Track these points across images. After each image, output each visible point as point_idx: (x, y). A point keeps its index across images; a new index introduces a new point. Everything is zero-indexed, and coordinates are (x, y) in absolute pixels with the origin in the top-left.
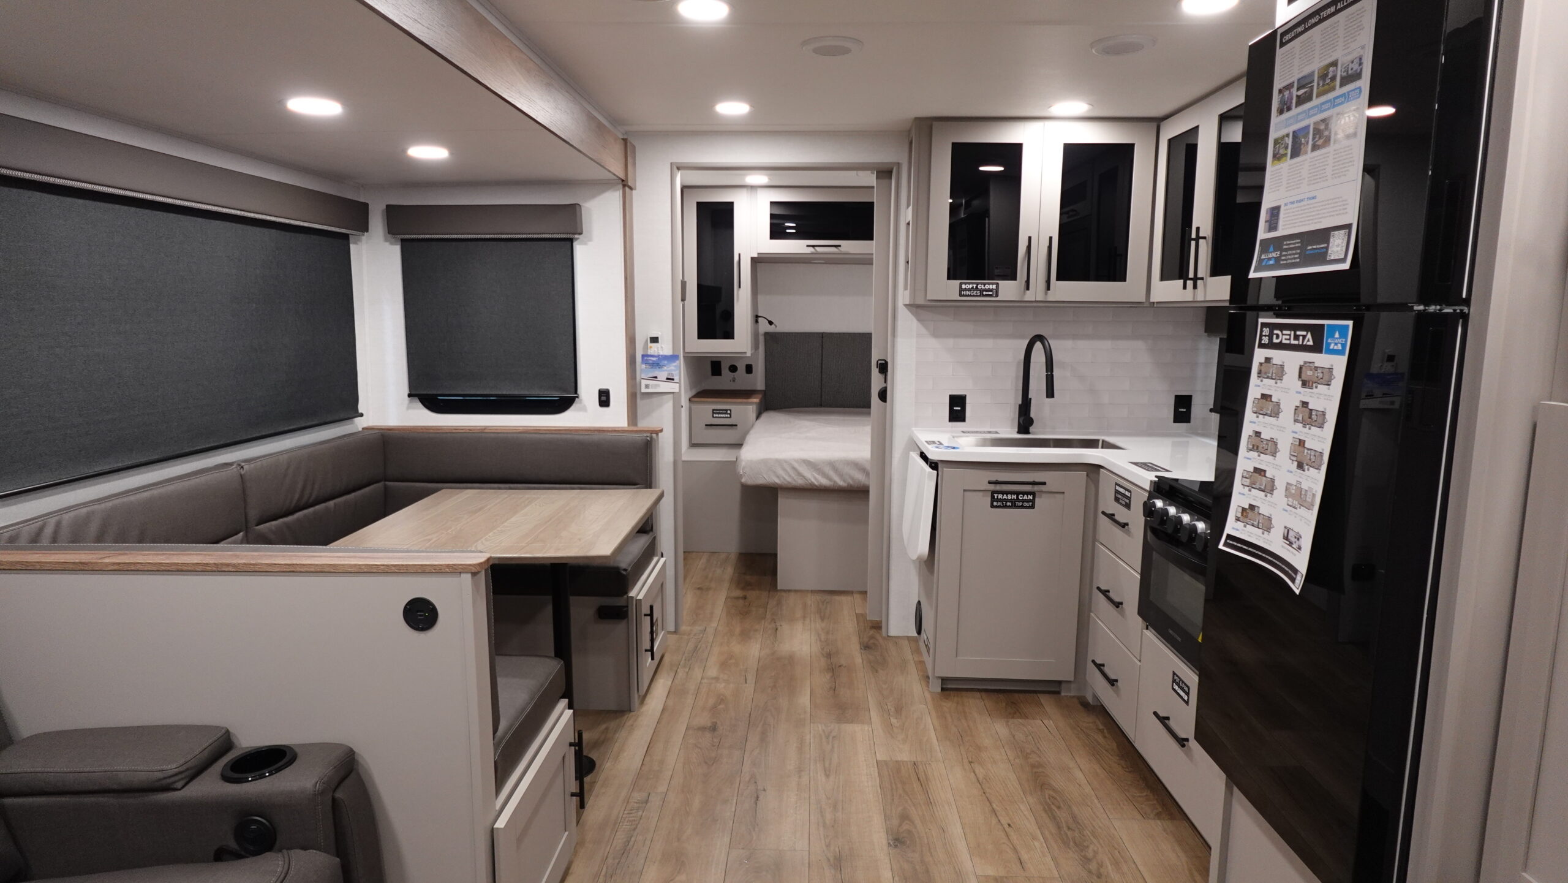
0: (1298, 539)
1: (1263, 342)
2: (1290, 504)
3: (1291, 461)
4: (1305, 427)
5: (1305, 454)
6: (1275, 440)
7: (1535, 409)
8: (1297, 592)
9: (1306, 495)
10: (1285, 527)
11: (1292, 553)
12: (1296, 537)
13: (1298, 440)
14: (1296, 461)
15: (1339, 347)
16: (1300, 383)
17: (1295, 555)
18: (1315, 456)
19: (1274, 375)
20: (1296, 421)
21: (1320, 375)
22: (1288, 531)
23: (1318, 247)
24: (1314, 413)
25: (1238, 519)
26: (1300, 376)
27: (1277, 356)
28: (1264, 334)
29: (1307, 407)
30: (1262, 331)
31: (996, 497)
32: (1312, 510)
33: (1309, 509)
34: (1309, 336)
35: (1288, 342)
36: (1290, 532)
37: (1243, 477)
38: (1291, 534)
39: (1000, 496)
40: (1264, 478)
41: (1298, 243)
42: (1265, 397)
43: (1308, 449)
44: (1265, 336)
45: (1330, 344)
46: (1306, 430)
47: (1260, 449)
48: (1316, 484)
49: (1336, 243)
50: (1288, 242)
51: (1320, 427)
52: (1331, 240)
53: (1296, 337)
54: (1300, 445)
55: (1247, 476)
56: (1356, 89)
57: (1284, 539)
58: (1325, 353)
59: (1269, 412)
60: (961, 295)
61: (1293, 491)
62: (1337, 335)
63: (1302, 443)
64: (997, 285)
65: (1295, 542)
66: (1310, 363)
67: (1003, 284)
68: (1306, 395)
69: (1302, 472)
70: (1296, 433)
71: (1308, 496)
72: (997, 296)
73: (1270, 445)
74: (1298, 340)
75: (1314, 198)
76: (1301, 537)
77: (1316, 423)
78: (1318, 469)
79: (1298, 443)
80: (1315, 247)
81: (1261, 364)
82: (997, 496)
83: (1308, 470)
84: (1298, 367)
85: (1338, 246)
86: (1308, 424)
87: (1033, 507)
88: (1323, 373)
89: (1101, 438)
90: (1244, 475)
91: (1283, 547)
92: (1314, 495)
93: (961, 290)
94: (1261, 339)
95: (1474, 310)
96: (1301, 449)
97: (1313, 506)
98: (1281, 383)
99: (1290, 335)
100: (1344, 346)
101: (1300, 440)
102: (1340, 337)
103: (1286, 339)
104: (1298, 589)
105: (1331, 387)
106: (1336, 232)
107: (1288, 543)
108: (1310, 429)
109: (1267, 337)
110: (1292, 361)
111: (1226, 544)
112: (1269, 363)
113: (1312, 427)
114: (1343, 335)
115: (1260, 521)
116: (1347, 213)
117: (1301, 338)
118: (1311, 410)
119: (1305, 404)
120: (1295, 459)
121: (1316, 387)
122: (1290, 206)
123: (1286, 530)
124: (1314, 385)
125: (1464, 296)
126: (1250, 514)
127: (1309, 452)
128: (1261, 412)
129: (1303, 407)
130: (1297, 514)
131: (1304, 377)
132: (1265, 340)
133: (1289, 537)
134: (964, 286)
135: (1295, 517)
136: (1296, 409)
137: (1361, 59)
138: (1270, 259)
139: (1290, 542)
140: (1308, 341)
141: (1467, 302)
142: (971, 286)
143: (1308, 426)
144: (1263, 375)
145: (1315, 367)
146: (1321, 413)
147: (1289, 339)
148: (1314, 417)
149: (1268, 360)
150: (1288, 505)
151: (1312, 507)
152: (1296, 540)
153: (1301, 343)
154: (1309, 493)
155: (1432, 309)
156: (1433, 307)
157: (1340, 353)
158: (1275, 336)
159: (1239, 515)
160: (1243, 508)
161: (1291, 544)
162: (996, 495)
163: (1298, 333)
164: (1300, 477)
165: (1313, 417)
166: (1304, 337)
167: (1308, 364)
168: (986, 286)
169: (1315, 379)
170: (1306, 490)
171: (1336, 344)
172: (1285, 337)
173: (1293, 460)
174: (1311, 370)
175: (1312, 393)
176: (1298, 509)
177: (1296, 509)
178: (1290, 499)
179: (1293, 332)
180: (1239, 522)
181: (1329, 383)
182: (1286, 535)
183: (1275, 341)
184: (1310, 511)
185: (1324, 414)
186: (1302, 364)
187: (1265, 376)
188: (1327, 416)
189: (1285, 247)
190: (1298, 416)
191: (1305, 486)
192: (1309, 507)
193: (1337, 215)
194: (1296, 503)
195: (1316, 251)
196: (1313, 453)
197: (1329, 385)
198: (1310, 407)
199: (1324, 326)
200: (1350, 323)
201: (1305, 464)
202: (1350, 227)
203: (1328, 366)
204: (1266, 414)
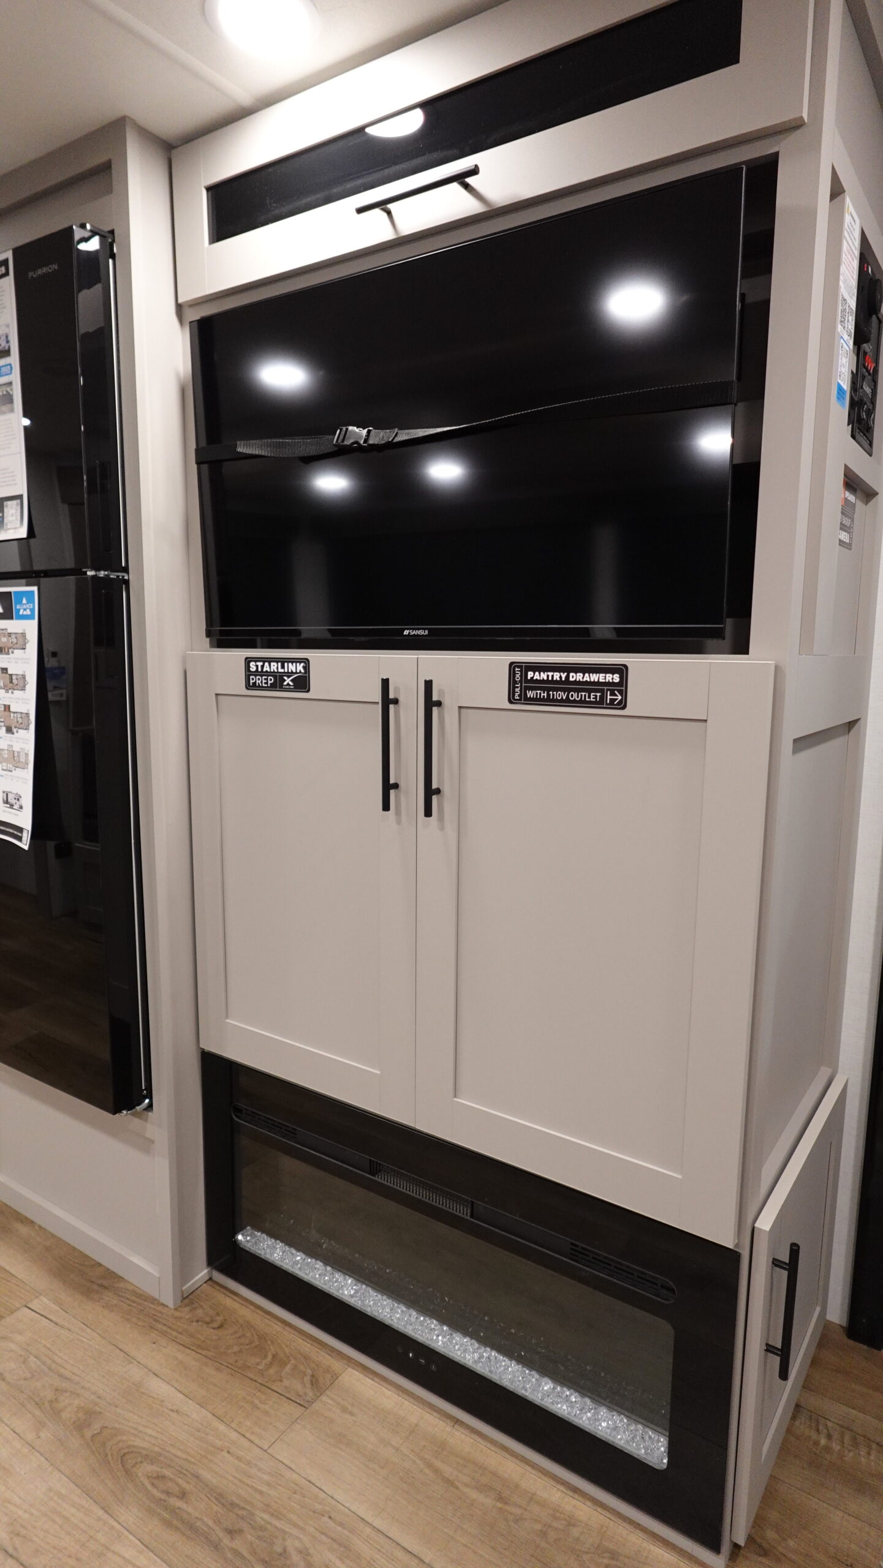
0: (18, 800)
2: (5, 768)
4: (8, 692)
5: (12, 717)
7: (184, 659)
8: (26, 848)
9: (19, 756)
10: (4, 792)
11: (15, 814)
12: (15, 799)
13: (3, 706)
14: (4, 726)
15: (28, 612)
17: (17, 815)
18: (22, 718)
21: (15, 641)
22: (7, 794)
24: (14, 677)
29: (7, 672)
32: (27, 768)
33: (24, 769)
36: (9, 795)
38: (10, 797)
43: (14, 713)
45: (19, 610)
46: (9, 695)
48: (27, 743)
49: (10, 513)
51: (22, 690)
52: (5, 510)
54: (5, 710)
56: (8, 365)
57: (4, 803)
58: (16, 619)
61: (6, 756)
62: (24, 601)
63: (7, 708)
65: (16, 803)
66: (3, 630)
68: (5, 661)
69: (12, 736)
71: (21, 757)
76: (20, 797)
77: (18, 687)
78: (27, 729)
79: (3, 709)
83: (17, 732)
85: (12, 515)
86: (10, 689)
88: (16, 638)
91: (4, 811)
92: (27, 755)
95: (132, 577)
96: (7, 713)
97: (27, 764)
100: (32, 610)
101: (4, 705)
102: (28, 603)
104: (26, 845)
105: (26, 650)
106: (8, 502)
107: (8, 806)
108: (12, 693)
113: (15, 691)
114: (30, 600)
116: (16, 484)
118: (11, 675)
119: (4, 670)
120: (3, 724)
121: (13, 653)
123: (5, 795)
124: (10, 651)
125: (123, 565)
127: (15, 715)
129: (3, 673)
130: (13, 776)
133: (9, 800)
135: (12, 779)
137: (7, 337)
139: (11, 805)
141: (126, 570)
143: (10, 691)
145: (8, 633)
146: (21, 676)
148: (15, 681)
150: (3, 770)
151: (26, 766)
152: (16, 801)
154: (21, 754)
155: (102, 574)
156: (102, 572)
157: (30, 617)
161: (12, 806)
164: (11, 741)
165: (13, 681)
169: (10, 645)
170: (18, 752)
171: (25, 610)
173: (1, 726)
174: (5, 636)
175: (10, 658)
176: (13, 771)
177: (11, 771)
178: (4, 764)
181: (24, 647)
182: (5, 799)
184: (26, 770)
185: (24, 677)
188: (27, 678)
191: (16, 748)
192: (24, 767)
193: (7, 486)
194: (10, 766)
196: (19, 716)
197: (24, 649)
198: (10, 672)
199: (10, 593)
200: (35, 589)
201: (13, 728)
202: (20, 497)
203: (20, 631)
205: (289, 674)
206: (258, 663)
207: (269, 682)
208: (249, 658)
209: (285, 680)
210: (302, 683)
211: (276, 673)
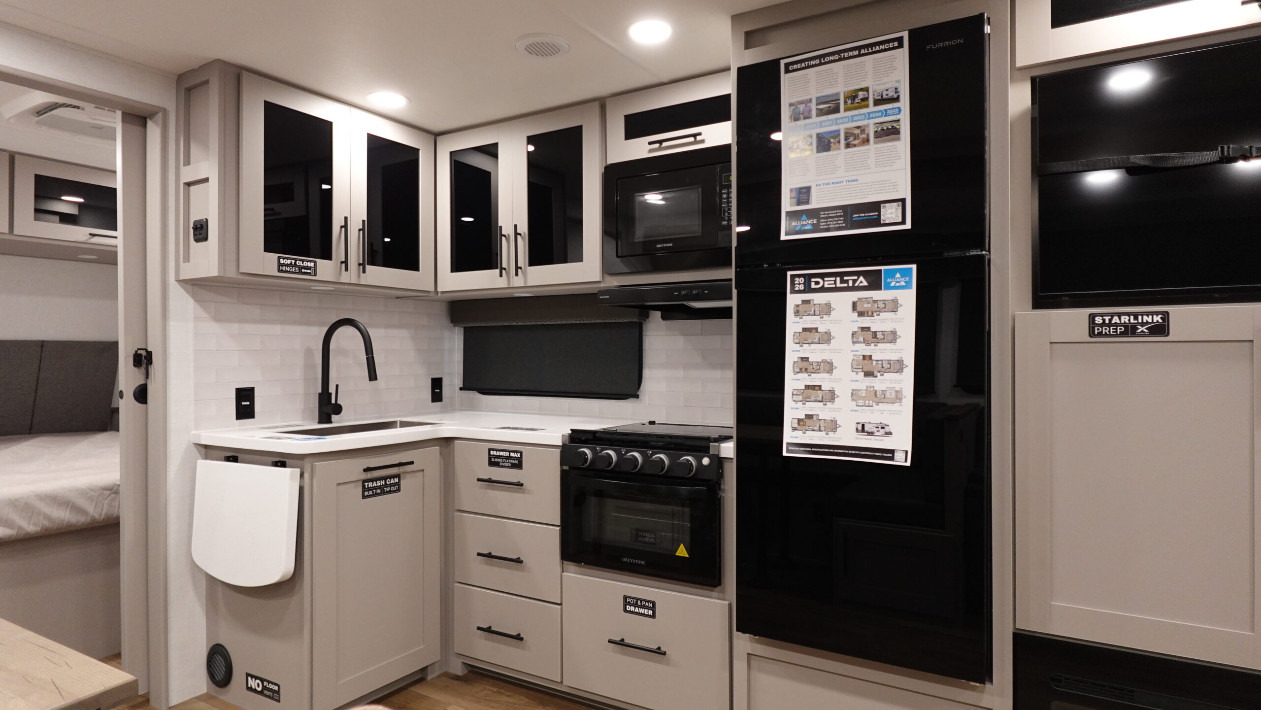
0: (886, 428)
1: (797, 289)
3: (855, 373)
4: (869, 345)
5: (875, 364)
6: (829, 361)
7: (1013, 318)
8: (907, 464)
9: (888, 393)
10: (858, 423)
11: (881, 440)
12: (881, 428)
13: (861, 356)
14: (862, 371)
15: (902, 283)
16: (856, 314)
17: (886, 441)
18: (891, 363)
19: (817, 312)
20: (855, 342)
21: (882, 306)
22: (863, 424)
23: (868, 215)
24: (879, 333)
25: (794, 429)
26: (854, 309)
27: (820, 297)
28: (797, 283)
29: (869, 331)
30: (793, 281)
31: (366, 487)
32: (900, 403)
33: (894, 403)
36: (867, 425)
37: (793, 395)
38: (869, 426)
39: (370, 484)
40: (819, 392)
41: (839, 213)
42: (810, 330)
43: (879, 360)
44: (800, 284)
45: (890, 283)
46: (871, 347)
47: (809, 370)
48: (899, 383)
49: (888, 212)
50: (827, 213)
51: (890, 343)
52: (883, 209)
54: (864, 359)
55: (798, 393)
56: (895, 108)
57: (858, 432)
58: (884, 290)
59: (817, 341)
60: (279, 271)
61: (865, 394)
62: (898, 276)
63: (867, 357)
64: (315, 262)
65: (881, 431)
66: (866, 298)
67: (319, 262)
68: (866, 322)
69: (875, 378)
70: (857, 351)
71: (892, 394)
72: (315, 275)
73: (822, 365)
75: (857, 180)
76: (890, 425)
77: (885, 340)
78: (900, 372)
79: (861, 359)
80: (863, 215)
81: (798, 306)
82: (368, 485)
83: (884, 375)
84: (852, 303)
85: (892, 213)
86: (872, 343)
87: (398, 490)
88: (884, 304)
89: (398, 419)
90: (795, 393)
91: (858, 438)
92: (897, 392)
93: (280, 265)
94: (793, 287)
95: (993, 256)
96: (867, 361)
97: (899, 399)
98: (829, 317)
100: (909, 282)
101: (863, 356)
102: (903, 277)
104: (905, 462)
105: (898, 312)
106: (887, 204)
107: (866, 434)
108: (876, 346)
109: (803, 285)
110: (841, 299)
111: (788, 451)
112: (811, 303)
113: (880, 344)
114: (906, 275)
115: (821, 425)
116: (897, 191)
118: (875, 332)
119: (865, 329)
120: (860, 370)
121: (879, 315)
122: (824, 187)
123: (860, 425)
124: (875, 314)
125: (986, 245)
126: (808, 422)
127: (880, 362)
128: (806, 342)
129: (863, 331)
130: (874, 410)
131: (859, 309)
132: (800, 287)
133: (867, 429)
134: (282, 261)
135: (872, 412)
136: (853, 334)
137: (898, 89)
139: (870, 433)
140: (861, 282)
141: (988, 249)
142: (289, 262)
144: (801, 313)
145: (873, 301)
146: (892, 332)
147: (835, 283)
148: (880, 336)
149: (808, 302)
150: (859, 406)
152: (884, 429)
154: (891, 391)
157: (905, 287)
159: (796, 425)
160: (798, 419)
162: (366, 484)
164: (872, 382)
165: (878, 336)
167: (864, 300)
168: (304, 263)
169: (875, 309)
170: (883, 391)
171: (898, 282)
173: (857, 372)
174: (868, 303)
175: (874, 319)
176: (875, 406)
177: (871, 406)
178: (861, 401)
180: (796, 431)
181: (895, 310)
182: (861, 428)
184: (897, 404)
185: (896, 332)
186: (856, 300)
188: (898, 334)
189: (823, 216)
190: (858, 339)
191: (883, 388)
192: (897, 401)
193: (885, 192)
194: (870, 402)
195: (866, 218)
196: (885, 362)
198: (872, 330)
199: (880, 270)
200: (913, 266)
201: (875, 372)
202: (903, 201)
203: (891, 298)
204: (813, 343)
205: (1143, 324)
206: (1104, 318)
207: (1119, 331)
208: (1095, 314)
209: (1138, 329)
210: (1160, 330)
211: (1127, 323)
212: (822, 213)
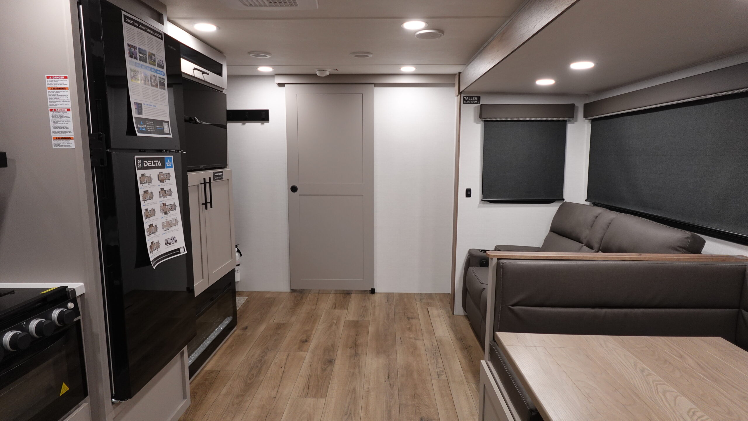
0: (175, 238)
1: (139, 167)
2: (165, 230)
3: (162, 214)
6: (153, 209)
11: (173, 246)
15: (170, 165)
16: (159, 181)
18: (173, 206)
19: (147, 181)
20: (160, 197)
21: (166, 177)
23: (160, 127)
25: (151, 252)
26: (158, 179)
27: (147, 172)
28: (138, 163)
29: (163, 190)
30: (137, 162)
32: (177, 225)
34: (159, 162)
35: (151, 165)
37: (147, 232)
38: (169, 240)
40: (153, 227)
41: (153, 123)
42: (146, 192)
43: (167, 205)
44: (140, 164)
45: (166, 164)
46: (165, 199)
47: (148, 216)
50: (148, 122)
51: (170, 195)
52: (164, 125)
53: (154, 163)
54: (164, 206)
55: (148, 230)
56: (162, 72)
57: (166, 245)
58: (165, 168)
59: (148, 198)
61: (166, 224)
62: (169, 161)
66: (161, 173)
68: (162, 186)
69: (168, 215)
70: (161, 202)
71: (173, 222)
73: (152, 212)
74: (155, 164)
75: (155, 106)
77: (168, 195)
78: (175, 210)
79: (163, 205)
80: (159, 127)
81: (140, 177)
85: (166, 128)
86: (165, 196)
91: (166, 248)
92: (176, 219)
94: (137, 166)
97: (177, 223)
98: (151, 184)
99: (151, 162)
100: (172, 164)
102: (170, 161)
103: (150, 164)
106: (165, 123)
107: (168, 244)
108: (166, 198)
110: (154, 173)
112: (144, 176)
114: (171, 161)
115: (156, 246)
116: (166, 117)
117: (156, 163)
118: (165, 191)
119: (162, 189)
120: (163, 212)
121: (165, 181)
122: (146, 106)
123: (166, 241)
126: (152, 246)
127: (168, 206)
128: (146, 199)
129: (162, 190)
131: (160, 179)
132: (140, 166)
133: (169, 242)
135: (169, 233)
136: (159, 193)
137: (162, 62)
138: (143, 128)
144: (142, 182)
147: (151, 164)
148: (167, 193)
149: (143, 175)
153: (156, 165)
154: (174, 220)
157: (171, 167)
158: (144, 164)
159: (151, 250)
161: (171, 243)
163: (155, 161)
166: (157, 163)
169: (164, 179)
170: (171, 220)
171: (169, 164)
172: (149, 164)
174: (162, 175)
175: (164, 184)
177: (168, 230)
178: (165, 228)
179: (152, 161)
182: (166, 243)
183: (145, 166)
185: (170, 190)
186: (159, 174)
187: (144, 183)
188: (172, 191)
189: (147, 124)
190: (161, 195)
193: (163, 116)
194: (168, 228)
195: (160, 129)
196: (170, 206)
197: (170, 179)
198: (165, 190)
199: (164, 158)
200: (172, 156)
201: (168, 212)
202: (168, 122)
203: (168, 173)
204: (148, 200)
212: (147, 122)
